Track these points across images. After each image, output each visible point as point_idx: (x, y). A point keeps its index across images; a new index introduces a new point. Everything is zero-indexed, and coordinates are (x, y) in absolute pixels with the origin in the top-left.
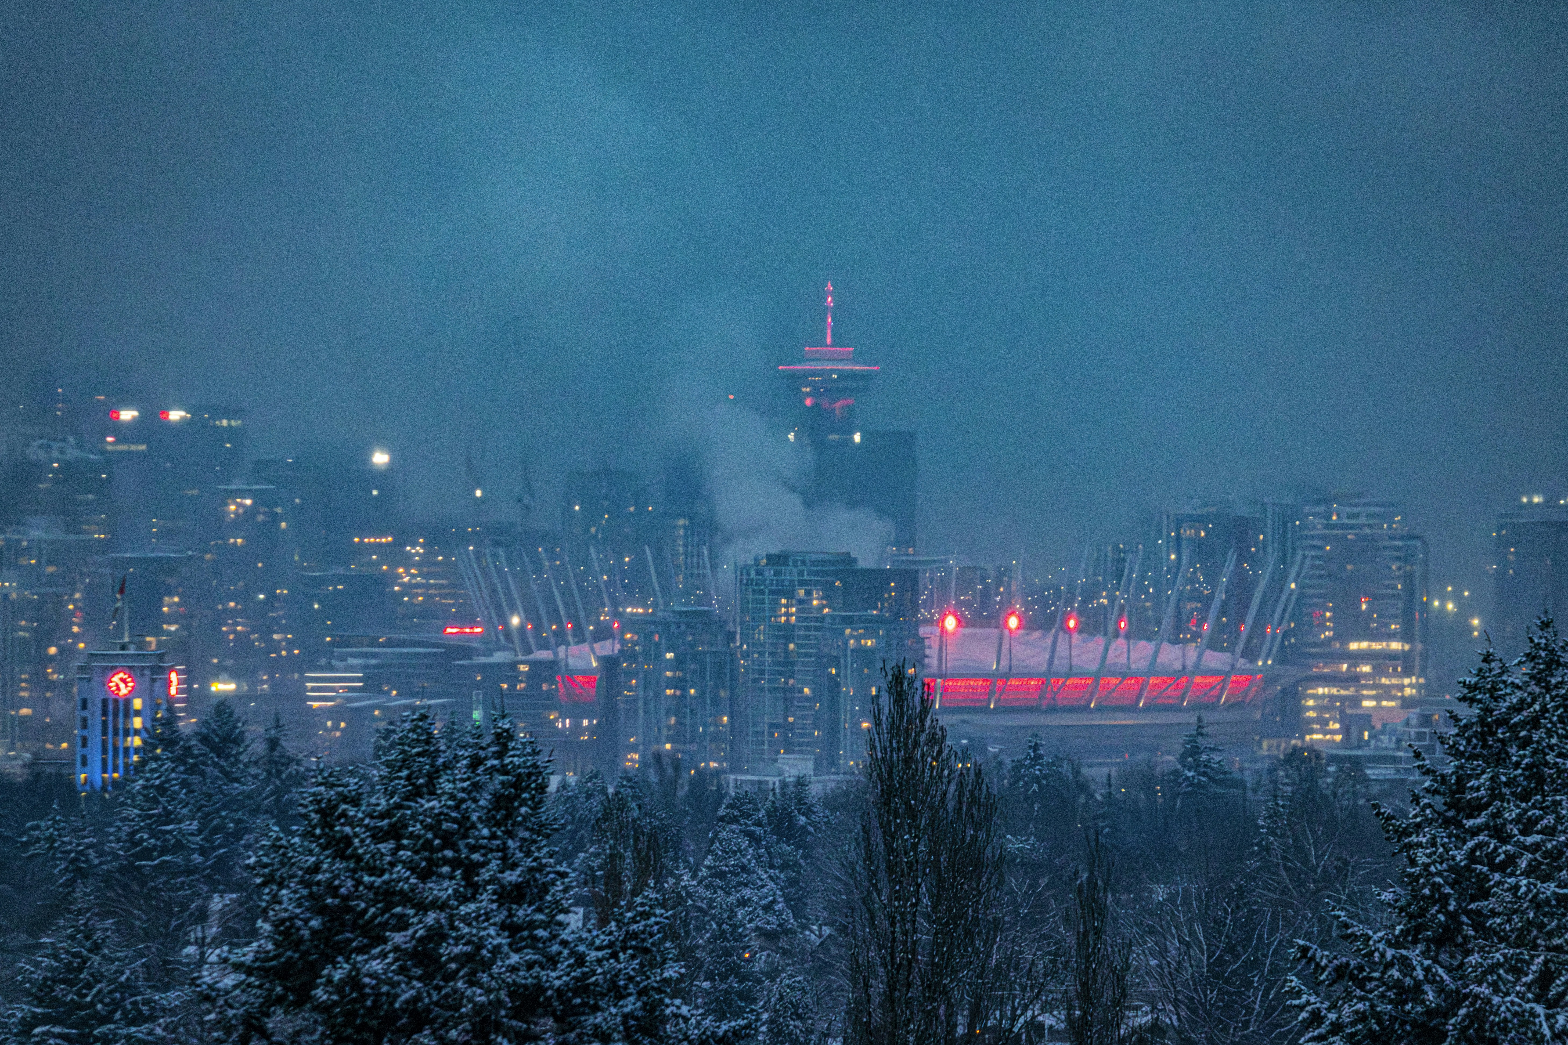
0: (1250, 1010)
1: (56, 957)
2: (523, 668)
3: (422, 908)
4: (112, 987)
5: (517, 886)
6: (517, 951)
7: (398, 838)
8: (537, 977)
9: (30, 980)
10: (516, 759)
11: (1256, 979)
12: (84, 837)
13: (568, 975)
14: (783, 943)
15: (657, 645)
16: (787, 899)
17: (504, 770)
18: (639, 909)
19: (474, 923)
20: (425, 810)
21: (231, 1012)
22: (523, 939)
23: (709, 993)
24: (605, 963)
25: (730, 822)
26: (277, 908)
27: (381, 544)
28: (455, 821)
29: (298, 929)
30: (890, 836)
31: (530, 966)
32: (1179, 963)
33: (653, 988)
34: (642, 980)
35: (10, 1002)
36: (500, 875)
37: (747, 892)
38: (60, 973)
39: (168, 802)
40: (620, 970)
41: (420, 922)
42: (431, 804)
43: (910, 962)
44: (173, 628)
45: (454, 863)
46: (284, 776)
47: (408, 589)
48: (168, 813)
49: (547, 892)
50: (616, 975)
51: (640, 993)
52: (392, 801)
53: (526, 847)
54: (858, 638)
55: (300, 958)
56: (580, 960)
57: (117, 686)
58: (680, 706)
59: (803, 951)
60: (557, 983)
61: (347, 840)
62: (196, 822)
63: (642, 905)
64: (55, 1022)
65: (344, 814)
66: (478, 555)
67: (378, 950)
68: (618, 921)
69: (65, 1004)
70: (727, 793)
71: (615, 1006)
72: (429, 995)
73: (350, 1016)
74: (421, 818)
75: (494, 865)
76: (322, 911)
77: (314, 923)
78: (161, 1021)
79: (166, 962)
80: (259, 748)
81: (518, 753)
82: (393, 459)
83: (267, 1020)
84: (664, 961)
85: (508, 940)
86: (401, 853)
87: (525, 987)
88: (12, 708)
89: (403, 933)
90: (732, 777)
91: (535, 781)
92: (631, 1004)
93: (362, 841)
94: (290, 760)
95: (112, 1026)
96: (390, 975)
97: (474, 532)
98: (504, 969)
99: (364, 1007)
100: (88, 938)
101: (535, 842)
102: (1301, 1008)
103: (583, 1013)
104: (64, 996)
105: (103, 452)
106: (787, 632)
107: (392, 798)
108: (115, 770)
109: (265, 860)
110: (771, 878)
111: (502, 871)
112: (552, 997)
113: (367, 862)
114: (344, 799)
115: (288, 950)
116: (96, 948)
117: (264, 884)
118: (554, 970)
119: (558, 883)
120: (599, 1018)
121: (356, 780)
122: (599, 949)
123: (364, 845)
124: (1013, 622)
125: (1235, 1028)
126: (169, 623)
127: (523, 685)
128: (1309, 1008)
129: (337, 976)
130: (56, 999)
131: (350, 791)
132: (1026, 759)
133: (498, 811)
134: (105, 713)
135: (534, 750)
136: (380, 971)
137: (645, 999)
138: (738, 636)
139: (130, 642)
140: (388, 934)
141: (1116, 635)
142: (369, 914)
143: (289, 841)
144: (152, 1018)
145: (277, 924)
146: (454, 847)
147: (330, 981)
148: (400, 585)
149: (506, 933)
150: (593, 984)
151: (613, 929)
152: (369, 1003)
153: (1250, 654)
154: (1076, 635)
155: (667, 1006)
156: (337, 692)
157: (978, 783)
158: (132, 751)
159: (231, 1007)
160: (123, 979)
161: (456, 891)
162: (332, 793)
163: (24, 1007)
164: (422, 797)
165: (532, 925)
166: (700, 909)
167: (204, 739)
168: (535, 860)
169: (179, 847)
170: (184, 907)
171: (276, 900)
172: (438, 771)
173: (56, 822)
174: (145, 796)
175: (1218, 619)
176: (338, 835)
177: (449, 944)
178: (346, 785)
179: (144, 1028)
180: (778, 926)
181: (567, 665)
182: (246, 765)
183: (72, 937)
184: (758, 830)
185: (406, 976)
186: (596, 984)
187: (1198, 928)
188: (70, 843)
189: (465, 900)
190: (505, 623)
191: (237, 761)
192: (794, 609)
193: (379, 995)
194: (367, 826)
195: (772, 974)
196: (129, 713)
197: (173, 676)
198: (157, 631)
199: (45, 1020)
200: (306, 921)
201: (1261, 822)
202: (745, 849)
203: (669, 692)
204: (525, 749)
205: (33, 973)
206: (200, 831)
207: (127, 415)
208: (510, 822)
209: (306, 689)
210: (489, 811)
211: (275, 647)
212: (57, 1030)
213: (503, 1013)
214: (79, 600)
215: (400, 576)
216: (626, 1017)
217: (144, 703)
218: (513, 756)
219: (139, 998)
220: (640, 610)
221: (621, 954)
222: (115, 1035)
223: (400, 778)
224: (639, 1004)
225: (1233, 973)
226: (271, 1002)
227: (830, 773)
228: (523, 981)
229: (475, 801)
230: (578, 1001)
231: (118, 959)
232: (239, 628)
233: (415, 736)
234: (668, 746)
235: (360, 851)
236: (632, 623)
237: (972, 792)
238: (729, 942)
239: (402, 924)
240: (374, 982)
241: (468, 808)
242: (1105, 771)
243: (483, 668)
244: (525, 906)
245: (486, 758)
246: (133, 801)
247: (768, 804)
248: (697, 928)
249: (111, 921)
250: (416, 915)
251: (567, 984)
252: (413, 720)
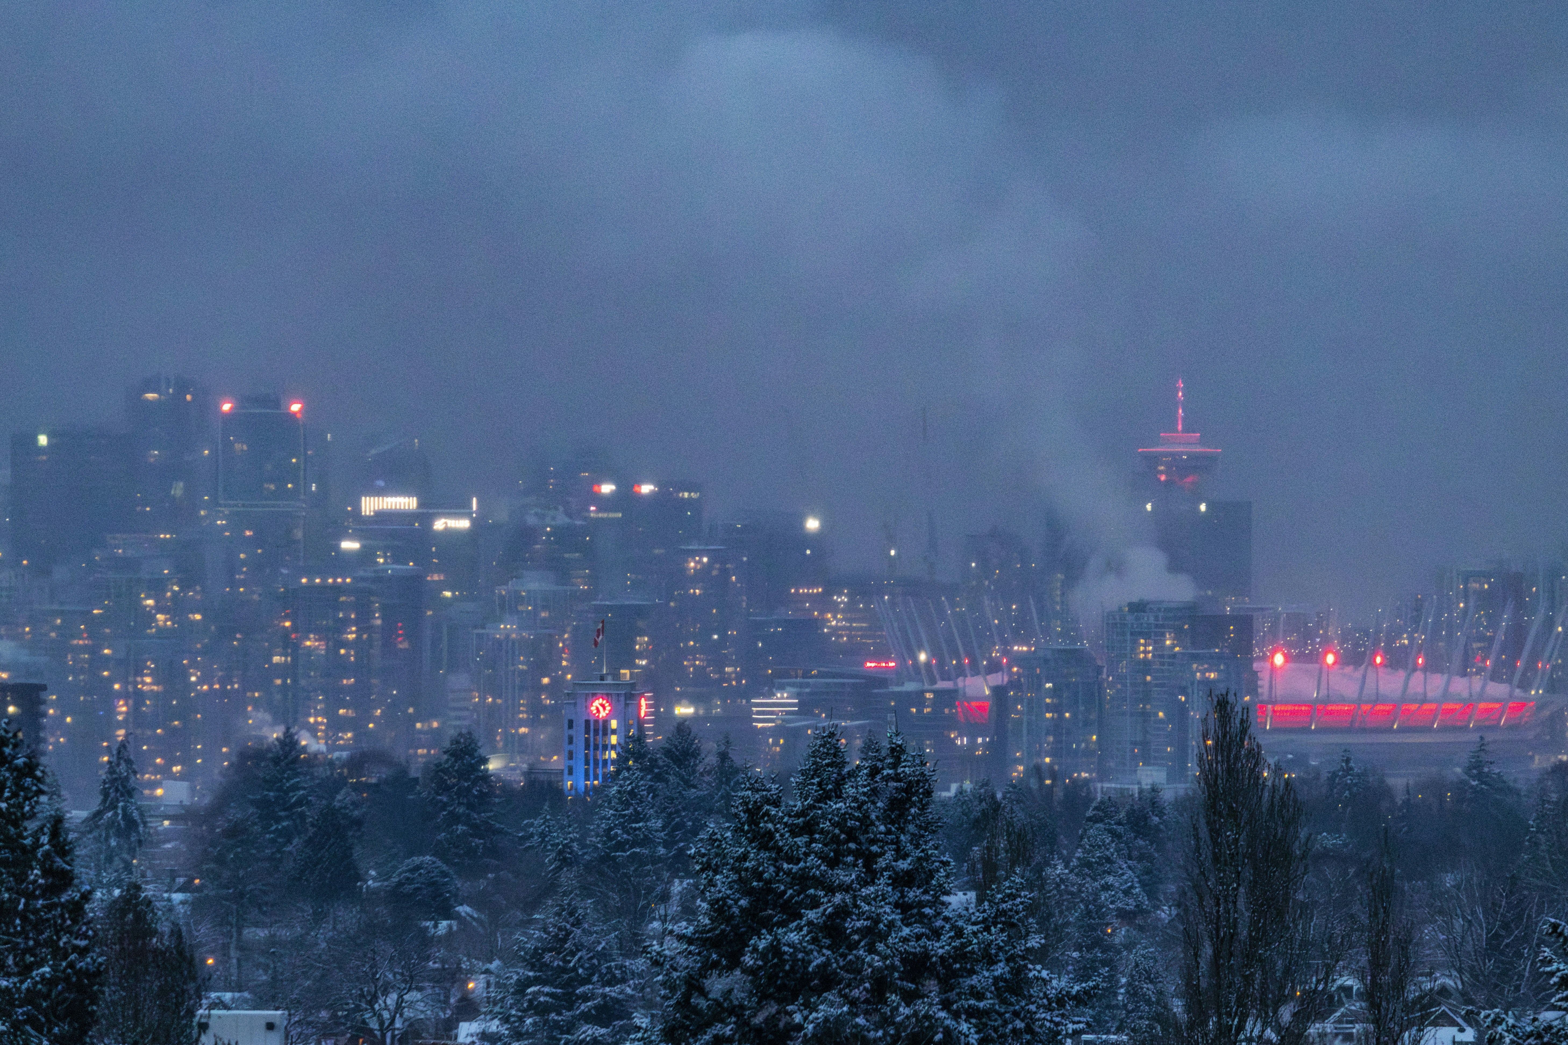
0: (1521, 976)
1: (545, 930)
2: (929, 695)
3: (831, 890)
4: (591, 954)
5: (908, 873)
6: (907, 925)
7: (811, 833)
8: (924, 947)
9: (523, 949)
10: (907, 769)
11: (1526, 951)
12: (570, 833)
13: (950, 944)
14: (1139, 921)
15: (1038, 677)
16: (1143, 884)
17: (897, 778)
18: (1007, 891)
19: (873, 903)
20: (833, 811)
21: (675, 975)
22: (912, 916)
23: (1079, 962)
24: (979, 935)
25: (1096, 822)
26: (713, 889)
27: (813, 594)
28: (857, 819)
29: (730, 907)
30: (1215, 833)
31: (918, 937)
32: (1463, 937)
33: (1019, 956)
34: (1010, 950)
35: (508, 967)
36: (894, 863)
37: (1110, 879)
38: (549, 943)
39: (638, 803)
40: (992, 941)
41: (829, 901)
42: (838, 806)
43: (1232, 936)
44: (644, 663)
45: (857, 854)
46: (732, 784)
47: (835, 629)
48: (637, 813)
49: (932, 878)
50: (989, 945)
51: (1008, 960)
52: (806, 803)
53: (916, 841)
54: (1203, 672)
55: (731, 931)
56: (959, 933)
57: (597, 709)
58: (1057, 727)
59: (1155, 928)
60: (941, 951)
61: (770, 835)
62: (660, 821)
63: (1010, 888)
64: (545, 983)
65: (767, 813)
66: (893, 604)
67: (795, 924)
68: (989, 901)
69: (552, 968)
70: (1095, 799)
71: (988, 970)
72: (837, 962)
73: (772, 978)
74: (830, 816)
75: (889, 855)
76: (749, 892)
77: (742, 902)
78: (631, 982)
79: (636, 934)
80: (712, 760)
81: (909, 764)
82: (822, 526)
83: (705, 981)
84: (1027, 935)
85: (901, 916)
86: (814, 845)
87: (914, 954)
88: (513, 727)
89: (814, 911)
90: (1099, 785)
91: (922, 787)
92: (1001, 969)
93: (782, 835)
94: (737, 771)
95: (591, 987)
96: (805, 944)
97: (889, 584)
98: (897, 940)
99: (784, 971)
100: (571, 914)
101: (923, 836)
102: (1552, 974)
103: (962, 976)
104: (551, 962)
105: (585, 519)
106: (1145, 666)
107: (806, 800)
108: (596, 778)
109: (703, 851)
110: (1130, 867)
111: (896, 861)
112: (936, 963)
113: (787, 852)
114: (768, 801)
115: (722, 924)
116: (577, 923)
117: (702, 870)
118: (938, 940)
119: (942, 870)
120: (974, 980)
121: (777, 786)
122: (974, 924)
123: (784, 839)
124: (1330, 659)
125: (1509, 991)
126: (642, 658)
127: (929, 710)
128: (1559, 974)
129: (762, 945)
130: (546, 965)
131: (771, 795)
132: (1339, 771)
133: (892, 812)
134: (587, 731)
135: (922, 762)
136: (797, 941)
137: (1012, 964)
138: (1105, 670)
139: (607, 674)
140: (803, 911)
141: (1415, 670)
142: (788, 895)
143: (722, 835)
144: (623, 981)
145: (712, 903)
146: (855, 840)
147: (755, 949)
148: (828, 627)
149: (899, 911)
150: (969, 952)
151: (986, 907)
152: (787, 967)
153: (1525, 685)
154: (1381, 670)
155: (1030, 970)
156: (777, 715)
157: (1287, 790)
158: (609, 762)
159: (675, 970)
160: (600, 948)
161: (858, 877)
162: (757, 796)
163: (519, 970)
164: (830, 800)
165: (921, 905)
166: (1072, 894)
167: (668, 753)
168: (923, 851)
169: (646, 841)
170: (650, 890)
171: (711, 883)
172: (843, 779)
173: (546, 820)
174: (619, 799)
175: (1498, 657)
176: (762, 831)
177: (852, 920)
178: (769, 790)
179: (617, 988)
180: (1135, 906)
181: (965, 693)
182: (702, 774)
183: (558, 914)
184: (1120, 829)
185: (817, 946)
186: (972, 952)
187: (1479, 910)
188: (558, 838)
189: (866, 884)
190: (915, 659)
191: (694, 772)
192: (1151, 648)
193: (795, 960)
194: (786, 824)
195: (1129, 946)
196: (606, 730)
197: (643, 702)
198: (631, 665)
199: (536, 981)
200: (736, 901)
201: (1531, 822)
202: (1109, 844)
203: (1048, 715)
204: (914, 761)
205: (526, 943)
206: (664, 828)
207: (607, 488)
208: (902, 820)
209: (752, 713)
210: (885, 811)
211: (725, 678)
212: (547, 989)
213: (896, 975)
214: (567, 639)
215: (829, 621)
216: (996, 979)
217: (618, 724)
218: (905, 767)
219: (613, 964)
220: (1025, 649)
221: (992, 928)
222: (593, 994)
223: (813, 784)
224: (1007, 969)
225: (1507, 945)
226: (708, 967)
227: (1180, 782)
228: (913, 950)
229: (874, 803)
230: (958, 966)
231: (596, 932)
232: (697, 663)
233: (825, 750)
234: (1047, 760)
235: (781, 844)
236: (1019, 660)
237: (1282, 798)
238: (1094, 919)
239: (815, 904)
240: (791, 950)
241: (868, 808)
242: (1404, 780)
243: (897, 696)
244: (915, 889)
245: (883, 769)
246: (610, 803)
247: (1128, 807)
248: (1068, 909)
249: (589, 901)
250: (826, 895)
251: (948, 952)
252: (824, 737)
